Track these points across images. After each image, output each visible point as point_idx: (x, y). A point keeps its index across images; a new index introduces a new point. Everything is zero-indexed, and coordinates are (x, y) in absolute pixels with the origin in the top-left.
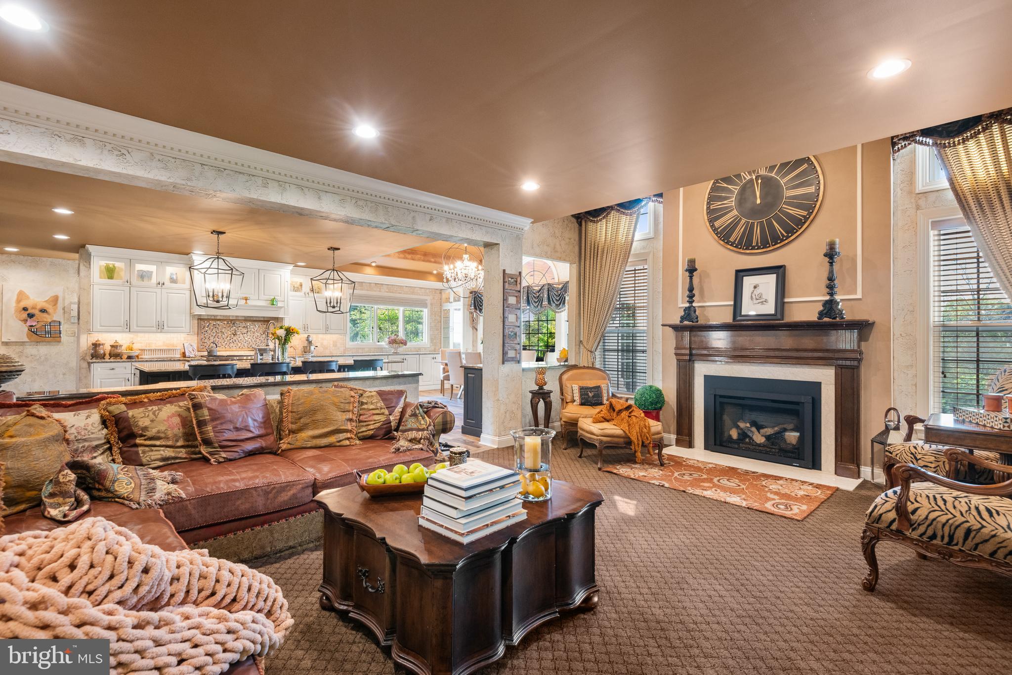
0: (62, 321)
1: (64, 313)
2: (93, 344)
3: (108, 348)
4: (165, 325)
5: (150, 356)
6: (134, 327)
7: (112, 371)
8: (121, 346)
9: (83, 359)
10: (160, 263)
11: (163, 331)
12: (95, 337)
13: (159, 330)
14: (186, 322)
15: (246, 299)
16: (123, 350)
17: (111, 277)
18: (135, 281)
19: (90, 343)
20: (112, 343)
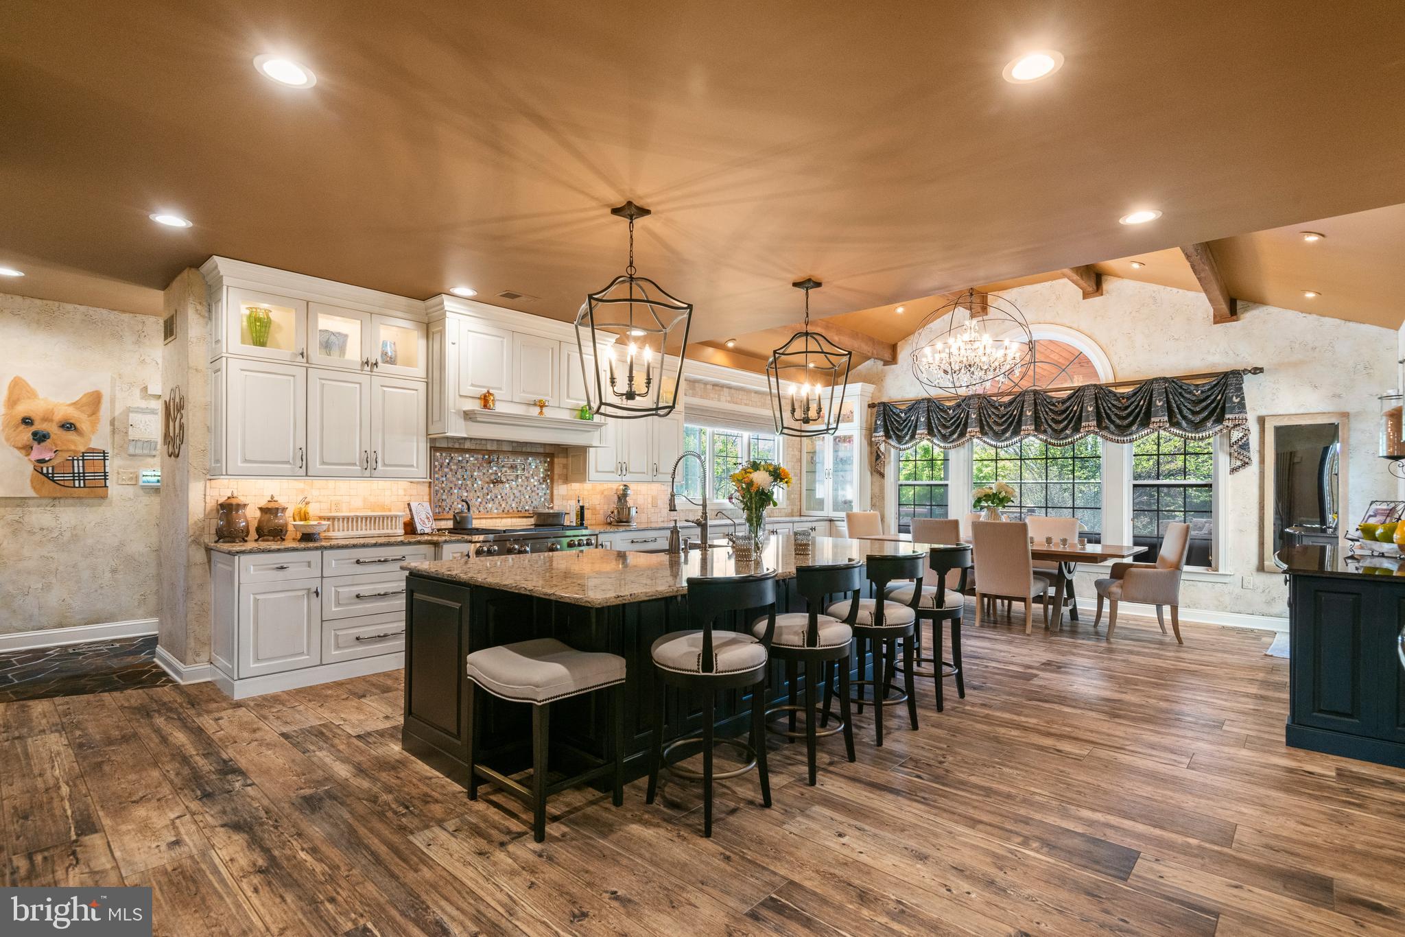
0: (109, 450)
1: (113, 432)
2: (222, 506)
3: (252, 514)
4: (379, 460)
5: (345, 534)
6: (315, 465)
7: (281, 573)
8: (284, 509)
9: (196, 542)
10: (368, 315)
11: (376, 473)
12: (222, 489)
13: (367, 473)
14: (417, 455)
15: (542, 405)
16: (289, 519)
17: (261, 343)
18: (316, 355)
19: (211, 504)
20: (263, 503)
